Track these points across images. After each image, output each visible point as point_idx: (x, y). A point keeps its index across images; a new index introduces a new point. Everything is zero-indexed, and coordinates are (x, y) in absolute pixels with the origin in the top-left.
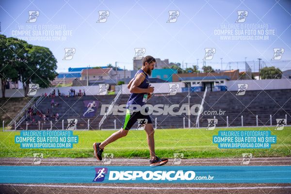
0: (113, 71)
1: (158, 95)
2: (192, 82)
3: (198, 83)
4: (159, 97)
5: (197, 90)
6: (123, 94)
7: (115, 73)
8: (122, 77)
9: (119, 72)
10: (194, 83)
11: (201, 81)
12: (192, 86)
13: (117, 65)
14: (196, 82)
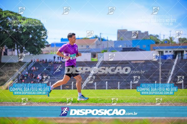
0: (99, 41)
1: (134, 62)
2: (164, 50)
3: (170, 52)
4: (136, 63)
5: (169, 58)
6: (105, 60)
7: (100, 43)
8: (106, 46)
9: (103, 42)
10: (166, 52)
11: (172, 50)
12: (165, 54)
13: (101, 36)
14: (169, 50)
